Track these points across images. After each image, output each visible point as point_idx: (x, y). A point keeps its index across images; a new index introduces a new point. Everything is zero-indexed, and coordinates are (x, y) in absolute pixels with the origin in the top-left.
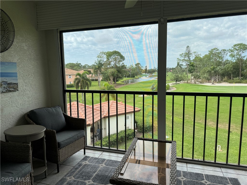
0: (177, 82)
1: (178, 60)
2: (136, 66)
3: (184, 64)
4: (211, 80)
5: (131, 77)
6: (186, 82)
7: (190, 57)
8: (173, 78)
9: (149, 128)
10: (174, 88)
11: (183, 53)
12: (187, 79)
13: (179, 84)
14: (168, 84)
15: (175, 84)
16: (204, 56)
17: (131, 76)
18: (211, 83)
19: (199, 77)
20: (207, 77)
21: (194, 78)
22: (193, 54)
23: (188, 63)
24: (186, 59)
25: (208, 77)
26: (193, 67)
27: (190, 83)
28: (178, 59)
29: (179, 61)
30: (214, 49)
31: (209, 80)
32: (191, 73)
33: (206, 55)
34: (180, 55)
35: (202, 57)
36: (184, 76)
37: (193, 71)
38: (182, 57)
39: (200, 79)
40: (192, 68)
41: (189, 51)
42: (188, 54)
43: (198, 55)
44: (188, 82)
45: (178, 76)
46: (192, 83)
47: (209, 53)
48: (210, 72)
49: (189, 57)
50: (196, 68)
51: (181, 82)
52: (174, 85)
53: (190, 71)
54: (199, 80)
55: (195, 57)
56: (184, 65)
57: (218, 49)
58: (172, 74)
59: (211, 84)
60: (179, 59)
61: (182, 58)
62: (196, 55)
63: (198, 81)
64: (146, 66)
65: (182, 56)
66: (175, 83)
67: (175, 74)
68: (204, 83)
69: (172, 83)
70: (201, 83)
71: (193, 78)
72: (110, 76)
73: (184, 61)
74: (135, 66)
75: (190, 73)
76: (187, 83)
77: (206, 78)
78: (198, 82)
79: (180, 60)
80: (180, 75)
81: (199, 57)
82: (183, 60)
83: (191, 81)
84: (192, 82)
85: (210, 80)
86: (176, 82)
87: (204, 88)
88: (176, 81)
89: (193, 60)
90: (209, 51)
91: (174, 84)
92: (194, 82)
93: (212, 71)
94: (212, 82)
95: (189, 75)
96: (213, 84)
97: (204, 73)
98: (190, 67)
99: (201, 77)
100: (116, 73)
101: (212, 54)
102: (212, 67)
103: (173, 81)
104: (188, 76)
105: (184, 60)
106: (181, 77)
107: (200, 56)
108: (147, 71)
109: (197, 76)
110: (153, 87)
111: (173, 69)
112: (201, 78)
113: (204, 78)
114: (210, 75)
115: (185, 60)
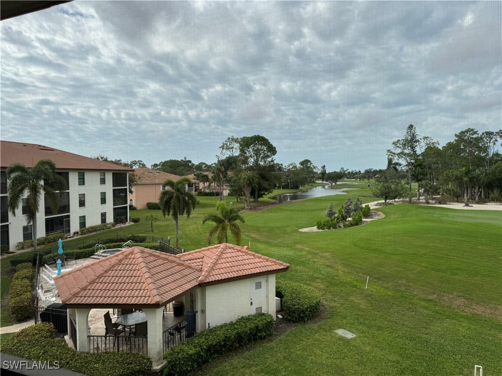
0: (388, 201)
1: (389, 154)
2: (302, 167)
3: (403, 162)
4: (462, 197)
5: (292, 188)
6: (408, 199)
7: (416, 148)
8: (379, 191)
10: (380, 213)
11: (399, 140)
12: (408, 194)
13: (391, 204)
14: (367, 204)
15: (383, 203)
16: (445, 145)
17: (290, 186)
18: (463, 202)
19: (437, 190)
20: (453, 191)
21: (425, 191)
22: (422, 141)
23: (412, 161)
24: (406, 151)
25: (456, 190)
26: (421, 169)
27: (416, 203)
28: (389, 151)
29: (392, 156)
30: (467, 131)
31: (457, 197)
32: (418, 180)
33: (449, 144)
34: (393, 143)
35: (440, 147)
36: (403, 188)
37: (422, 178)
38: (398, 147)
39: (439, 195)
40: (420, 170)
41: (413, 135)
42: (411, 141)
43: (432, 143)
44: (410, 200)
45: (389, 187)
46: (421, 203)
47: (457, 139)
48: (462, 179)
49: (413, 148)
50: (428, 171)
51: (396, 200)
52: (380, 206)
53: (416, 178)
54: (437, 196)
55: (427, 149)
57: (475, 130)
58: (377, 183)
59: (464, 204)
60: (391, 152)
61: (399, 151)
62: (427, 144)
63: (433, 199)
64: (324, 166)
65: (398, 145)
66: (384, 201)
67: (382, 183)
68: (446, 204)
69: (376, 202)
70: (440, 203)
71: (422, 191)
72: (244, 186)
73: (402, 157)
74: (299, 166)
75: (416, 182)
76: (410, 202)
77: (452, 193)
78: (434, 202)
79: (394, 154)
80: (393, 186)
81: (434, 147)
82: (399, 154)
83: (419, 199)
84: (421, 201)
85: (460, 196)
86: (386, 201)
87: (447, 215)
88: (386, 199)
89: (422, 154)
90: (456, 135)
91: (380, 204)
92: (424, 201)
93: (463, 178)
94: (466, 201)
95: (415, 185)
96: (467, 205)
97: (446, 182)
98: (416, 169)
99: (441, 190)
100: (256, 180)
101: (464, 142)
102: (464, 168)
103: (378, 198)
104: (410, 187)
105: (402, 153)
106: (396, 190)
107: (438, 146)
108: (326, 176)
109: (430, 188)
110: (331, 211)
111: (381, 171)
112: (439, 192)
113: (446, 192)
114: (461, 184)
115: (405, 154)
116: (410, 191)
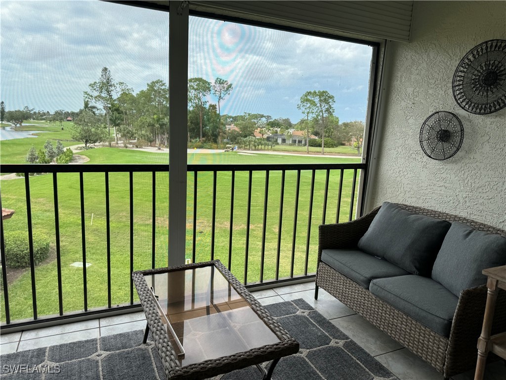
0: (88, 145)
1: (86, 96)
3: (100, 105)
4: (154, 142)
6: (107, 143)
7: (112, 92)
8: (78, 135)
9: (41, 253)
10: (84, 157)
11: (95, 82)
12: (108, 138)
13: (92, 148)
14: (68, 148)
15: (84, 147)
16: (139, 93)
18: (155, 146)
19: (133, 135)
20: (147, 136)
21: (122, 136)
22: (118, 86)
23: (109, 105)
24: (103, 95)
25: (149, 136)
26: (118, 113)
27: (115, 147)
28: (86, 93)
29: (89, 98)
30: (157, 82)
31: (151, 142)
32: (118, 125)
33: (142, 92)
34: (90, 85)
35: (134, 94)
36: (103, 133)
37: (119, 123)
38: (95, 89)
39: (135, 139)
40: (117, 115)
41: (108, 79)
42: (106, 85)
43: (127, 89)
44: (110, 144)
45: (89, 131)
46: (120, 147)
47: (148, 88)
48: (153, 125)
49: (108, 92)
50: (124, 116)
51: (95, 144)
52: (80, 150)
53: (115, 123)
54: (133, 141)
55: (122, 94)
56: (100, 108)
57: (164, 82)
58: (76, 126)
59: (157, 148)
60: (88, 94)
61: (96, 94)
62: (123, 90)
63: (130, 143)
65: (95, 87)
66: (84, 145)
67: (81, 126)
68: (142, 148)
69: (76, 146)
70: (137, 147)
71: (119, 136)
73: (99, 100)
75: (114, 126)
76: (110, 146)
77: (146, 138)
78: (131, 146)
79: (92, 96)
80: (93, 130)
81: (129, 93)
82: (96, 97)
83: (117, 144)
84: (119, 145)
85: (153, 141)
86: (86, 145)
87: (146, 157)
88: (86, 142)
89: (118, 99)
90: (148, 84)
91: (81, 148)
92: (123, 145)
93: (155, 125)
94: (158, 146)
95: (113, 130)
96: (159, 149)
97: (141, 127)
98: (113, 114)
99: (136, 135)
101: (155, 91)
102: (155, 116)
103: (77, 142)
104: (109, 131)
105: (100, 96)
106: (96, 134)
107: (132, 92)
108: (7, 115)
109: (128, 133)
110: (32, 155)
111: (73, 114)
112: (135, 137)
113: (142, 137)
114: (153, 131)
115: (102, 98)
116: (109, 135)
